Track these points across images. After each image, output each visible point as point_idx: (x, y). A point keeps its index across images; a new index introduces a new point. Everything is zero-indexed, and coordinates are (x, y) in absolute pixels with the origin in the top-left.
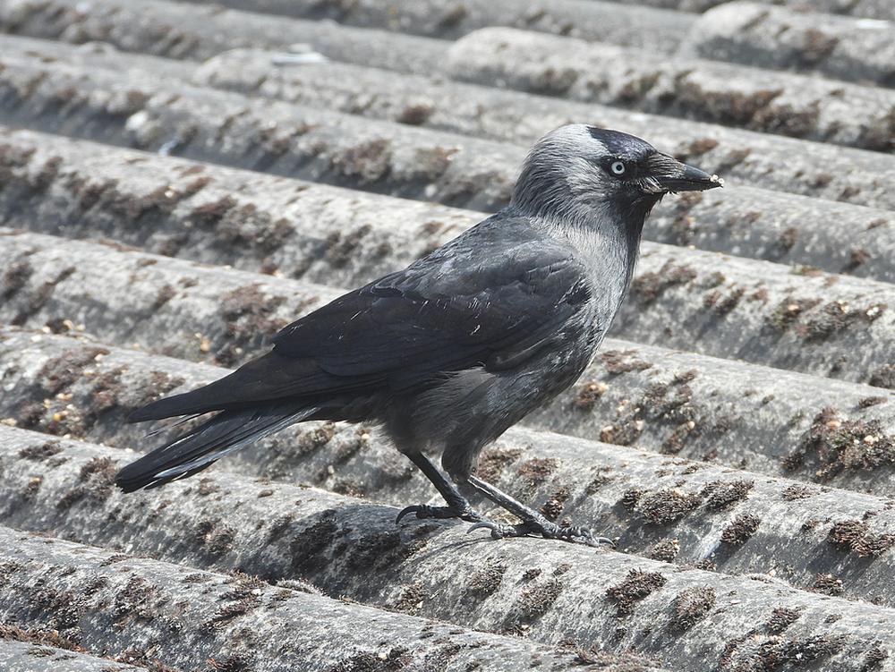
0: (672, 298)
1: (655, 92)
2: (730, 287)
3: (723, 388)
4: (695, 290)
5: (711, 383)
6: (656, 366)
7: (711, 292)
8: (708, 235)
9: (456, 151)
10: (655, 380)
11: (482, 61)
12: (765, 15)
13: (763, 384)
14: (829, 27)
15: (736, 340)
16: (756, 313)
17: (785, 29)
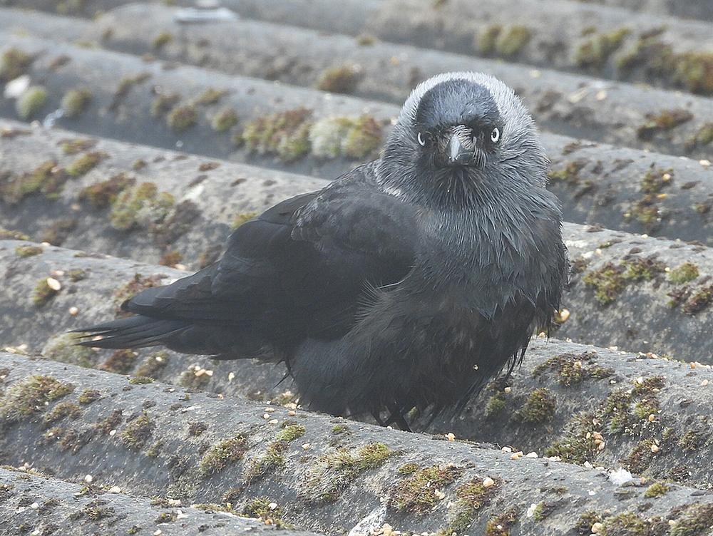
0: (636, 294)
1: (619, 57)
2: (703, 282)
3: (694, 398)
4: (662, 286)
5: (679, 393)
8: (679, 222)
10: (615, 389)
11: (416, 19)
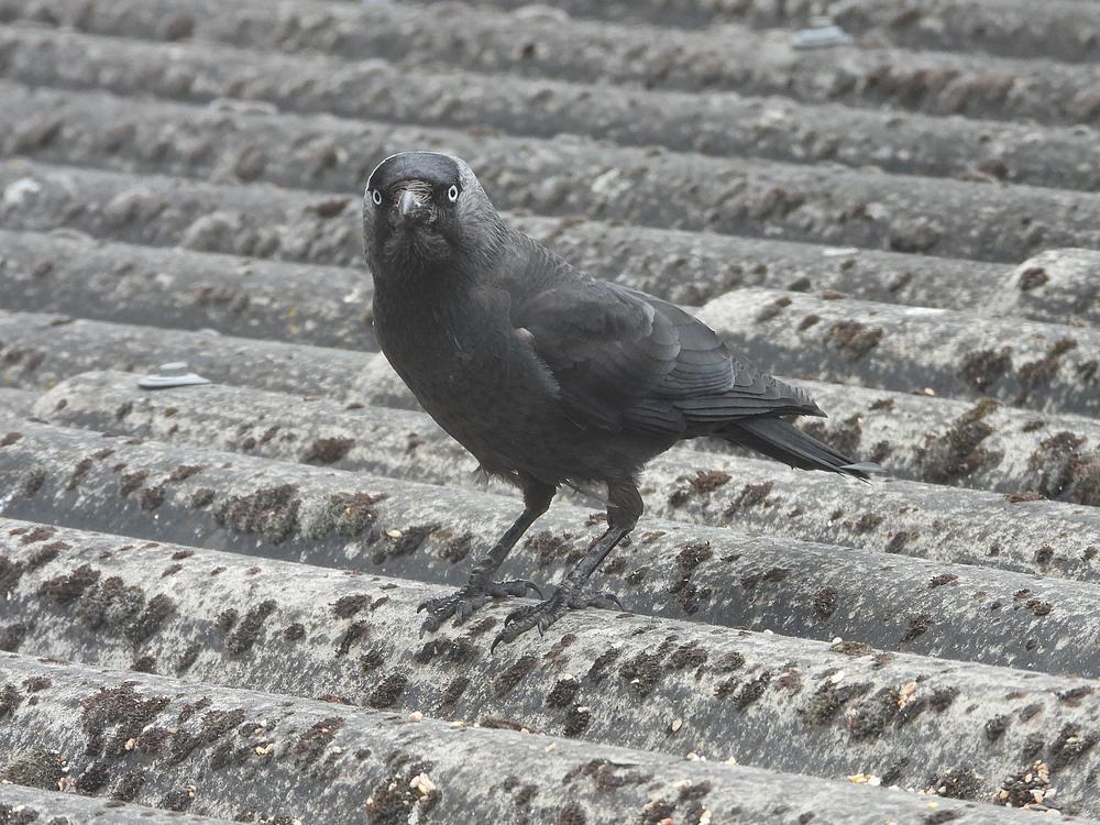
0: (675, 686)
2: (750, 672)
3: (747, 805)
4: (705, 676)
5: (729, 798)
6: (658, 778)
7: (726, 678)
8: (719, 601)
9: (383, 497)
10: (656, 796)
12: (785, 303)
13: (798, 797)
14: (869, 317)
15: (761, 740)
16: (785, 703)
17: (811, 321)
